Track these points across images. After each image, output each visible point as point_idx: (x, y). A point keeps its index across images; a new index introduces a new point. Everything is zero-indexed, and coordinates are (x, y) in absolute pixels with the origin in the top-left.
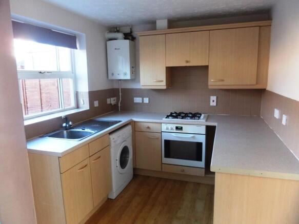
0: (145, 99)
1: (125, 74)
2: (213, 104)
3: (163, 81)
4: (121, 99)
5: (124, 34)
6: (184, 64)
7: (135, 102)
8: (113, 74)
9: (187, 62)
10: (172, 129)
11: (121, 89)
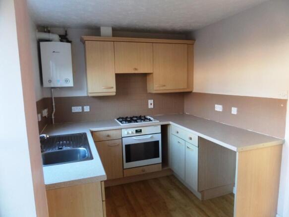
0: (85, 107)
1: (67, 81)
2: (151, 106)
3: (112, 88)
4: (54, 110)
5: (60, 36)
6: (132, 71)
7: (73, 111)
8: (50, 81)
9: (136, 69)
10: (132, 133)
11: (54, 98)
